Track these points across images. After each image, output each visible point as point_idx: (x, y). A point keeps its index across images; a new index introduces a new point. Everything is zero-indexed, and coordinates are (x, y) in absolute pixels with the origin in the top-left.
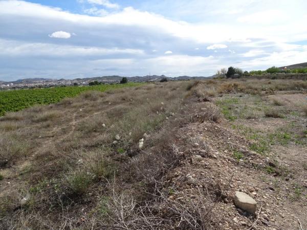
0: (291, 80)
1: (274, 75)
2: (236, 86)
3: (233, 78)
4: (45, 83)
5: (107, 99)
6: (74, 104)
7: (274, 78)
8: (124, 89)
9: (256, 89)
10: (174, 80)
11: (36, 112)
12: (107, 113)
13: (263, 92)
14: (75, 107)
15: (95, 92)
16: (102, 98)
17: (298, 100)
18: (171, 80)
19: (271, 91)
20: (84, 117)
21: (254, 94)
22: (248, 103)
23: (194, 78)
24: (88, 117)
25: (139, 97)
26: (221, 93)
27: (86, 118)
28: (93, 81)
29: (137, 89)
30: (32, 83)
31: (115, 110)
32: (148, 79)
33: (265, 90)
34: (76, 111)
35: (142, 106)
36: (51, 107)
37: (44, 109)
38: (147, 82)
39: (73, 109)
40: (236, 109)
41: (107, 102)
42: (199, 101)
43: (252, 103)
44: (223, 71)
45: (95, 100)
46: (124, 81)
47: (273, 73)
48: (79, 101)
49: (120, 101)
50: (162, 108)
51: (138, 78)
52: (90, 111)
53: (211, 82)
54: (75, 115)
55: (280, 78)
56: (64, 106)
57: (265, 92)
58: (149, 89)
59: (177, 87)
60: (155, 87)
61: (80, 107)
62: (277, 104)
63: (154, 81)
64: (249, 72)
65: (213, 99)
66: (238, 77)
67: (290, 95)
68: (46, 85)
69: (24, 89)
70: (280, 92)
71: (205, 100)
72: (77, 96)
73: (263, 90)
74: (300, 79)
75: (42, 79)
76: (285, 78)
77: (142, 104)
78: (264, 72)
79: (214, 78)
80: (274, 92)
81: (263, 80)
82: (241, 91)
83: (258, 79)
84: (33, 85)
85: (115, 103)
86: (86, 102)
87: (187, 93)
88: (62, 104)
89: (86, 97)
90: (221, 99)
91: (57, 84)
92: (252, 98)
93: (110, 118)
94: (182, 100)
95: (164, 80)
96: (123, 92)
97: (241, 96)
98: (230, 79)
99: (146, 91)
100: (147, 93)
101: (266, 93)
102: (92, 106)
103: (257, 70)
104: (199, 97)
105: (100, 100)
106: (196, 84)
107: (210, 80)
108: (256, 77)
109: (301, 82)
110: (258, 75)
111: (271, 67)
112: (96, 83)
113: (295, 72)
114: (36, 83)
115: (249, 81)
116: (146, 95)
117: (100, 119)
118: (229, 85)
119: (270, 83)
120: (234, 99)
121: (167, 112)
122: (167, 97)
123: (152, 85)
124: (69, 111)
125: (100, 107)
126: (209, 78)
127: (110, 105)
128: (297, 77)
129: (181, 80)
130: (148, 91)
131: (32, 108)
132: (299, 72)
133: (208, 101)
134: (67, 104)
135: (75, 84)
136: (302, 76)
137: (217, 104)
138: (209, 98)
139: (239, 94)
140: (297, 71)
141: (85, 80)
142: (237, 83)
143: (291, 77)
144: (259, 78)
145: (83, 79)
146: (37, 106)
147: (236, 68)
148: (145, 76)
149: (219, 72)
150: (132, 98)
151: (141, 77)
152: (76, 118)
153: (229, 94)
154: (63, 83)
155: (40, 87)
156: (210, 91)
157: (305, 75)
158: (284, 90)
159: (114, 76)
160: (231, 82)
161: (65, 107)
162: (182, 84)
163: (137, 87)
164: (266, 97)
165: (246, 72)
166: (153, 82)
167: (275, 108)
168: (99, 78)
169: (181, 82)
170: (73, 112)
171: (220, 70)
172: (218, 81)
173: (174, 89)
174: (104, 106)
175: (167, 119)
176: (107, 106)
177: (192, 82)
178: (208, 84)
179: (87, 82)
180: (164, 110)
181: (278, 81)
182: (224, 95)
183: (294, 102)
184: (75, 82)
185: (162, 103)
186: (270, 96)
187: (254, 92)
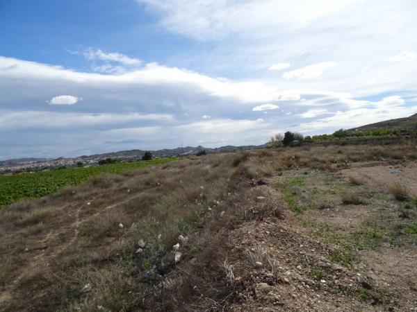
0: (365, 146)
1: (343, 140)
2: (297, 158)
3: (292, 146)
4: (35, 165)
5: (125, 185)
6: (80, 194)
7: (344, 144)
8: (148, 169)
9: (324, 162)
10: (215, 151)
11: (21, 209)
12: (125, 206)
13: (334, 166)
14: (79, 199)
15: (108, 175)
16: (117, 184)
17: (382, 175)
18: (211, 153)
19: (344, 165)
20: (92, 214)
21: (322, 169)
22: (315, 182)
23: (241, 148)
24: (98, 214)
25: (168, 180)
26: (280, 170)
27: (95, 215)
28: (105, 159)
29: (165, 168)
30: (15, 165)
31: (136, 200)
32: (180, 153)
33: (336, 163)
34: (79, 206)
35: (174, 193)
36: (44, 202)
37: (33, 204)
38: (179, 156)
39: (77, 203)
40: (303, 194)
41: (126, 189)
42: (253, 185)
43: (322, 183)
44: (278, 137)
45: (107, 187)
46: (147, 156)
47: (342, 137)
48: (85, 191)
49: (143, 186)
50: (201, 195)
51: (167, 151)
52: (101, 203)
53: (264, 154)
54: (79, 211)
55: (352, 144)
56: (63, 198)
57: (336, 165)
58: (182, 167)
59: (220, 162)
60: (191, 164)
61: (86, 198)
62: (354, 183)
63: (188, 155)
64: (311, 137)
65: (270, 180)
66: (299, 145)
67: (369, 169)
68: (37, 168)
69: (6, 175)
70: (355, 164)
71: (261, 183)
72: (82, 182)
73: (332, 162)
74: (376, 144)
75: (32, 159)
76: (357, 143)
77: (173, 189)
78: (330, 136)
79: (268, 148)
80: (348, 164)
81: (331, 147)
82: (305, 165)
83: (324, 145)
84: (18, 168)
85: (135, 190)
86: (95, 190)
87: (233, 170)
88: (60, 196)
89: (95, 183)
90: (281, 180)
91: (53, 165)
92: (321, 176)
93: (128, 213)
94: (228, 180)
95: (202, 152)
96: (146, 173)
97: (306, 174)
98: (287, 148)
99: (178, 170)
100: (179, 173)
101: (338, 166)
102: (104, 197)
103: (322, 134)
104: (251, 179)
105: (115, 186)
106: (245, 157)
107: (263, 150)
108: (321, 143)
109: (379, 148)
110: (323, 140)
111: (338, 130)
112: (109, 161)
113: (369, 135)
114: (23, 165)
115: (313, 150)
116: (179, 176)
117: (115, 215)
118: (289, 158)
119: (340, 152)
120: (297, 178)
121: (209, 200)
122: (208, 177)
123: (186, 161)
124: (70, 206)
125: (115, 198)
126: (260, 147)
127: (129, 193)
128: (372, 142)
129: (224, 152)
130: (181, 169)
131: (16, 204)
132: (374, 134)
133: (264, 184)
134: (68, 195)
135: (80, 164)
136: (378, 139)
137: (277, 186)
138: (265, 179)
139: (304, 170)
140: (371, 133)
141: (92, 157)
142: (299, 154)
143: (365, 142)
144: (326, 145)
145: (91, 156)
146: (22, 202)
147: (295, 133)
148: (176, 147)
149: (273, 139)
150: (160, 182)
151: (171, 150)
152: (81, 216)
153: (291, 171)
154: (62, 163)
155: (28, 170)
156: (264, 169)
157: (382, 139)
158: (359, 160)
159: (134, 151)
160: (289, 152)
161: (64, 200)
162: (226, 157)
163: (165, 164)
164: (339, 172)
165: (308, 138)
166: (187, 156)
167: (353, 191)
168: (113, 154)
169: (225, 154)
170: (76, 208)
171: (274, 137)
172: (273, 152)
173: (216, 165)
174: (120, 196)
175: (210, 211)
176: (124, 194)
177: (239, 155)
178: (260, 156)
179: (96, 160)
180: (204, 198)
181: (351, 148)
182: (284, 172)
183: (376, 179)
184: (78, 161)
185: (202, 187)
186: (343, 171)
187: (322, 166)
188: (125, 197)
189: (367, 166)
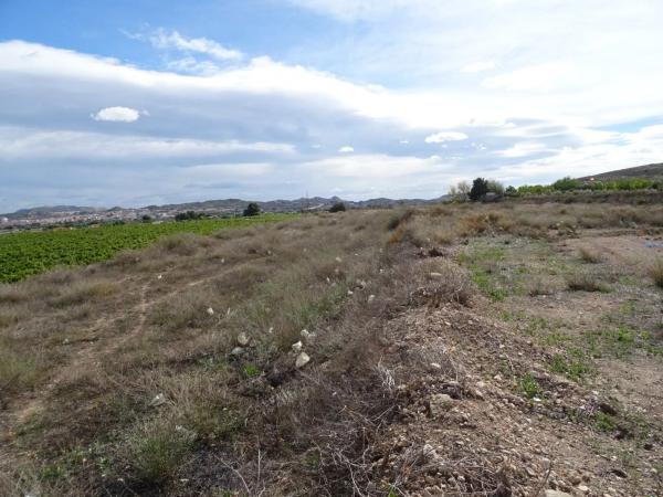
0: (605, 205)
1: (569, 194)
2: (493, 219)
3: (484, 202)
4: (78, 218)
5: (217, 251)
6: (146, 263)
7: (570, 201)
8: (251, 229)
9: (537, 227)
10: (360, 206)
11: (57, 282)
12: (217, 283)
13: (553, 233)
14: (145, 269)
15: (189, 235)
16: (205, 250)
17: (634, 249)
18: (353, 208)
19: (570, 231)
20: (165, 293)
21: (534, 237)
22: (522, 257)
23: (401, 202)
24: (175, 293)
25: (284, 247)
26: (465, 235)
27: (170, 295)
28: (185, 211)
29: (280, 228)
30: (46, 216)
31: (235, 275)
32: (303, 207)
33: (556, 228)
34: (146, 280)
35: (294, 266)
36: (93, 271)
37: (76, 275)
38: (302, 212)
39: (142, 276)
40: (503, 273)
41: (218, 257)
42: (421, 255)
43: (533, 257)
44: (462, 187)
45: (189, 253)
46: (252, 210)
47: (567, 190)
48: (154, 258)
49: (245, 255)
50: (337, 271)
51: (283, 203)
52: (179, 278)
53: (439, 212)
54: (145, 287)
55: (583, 201)
56: (121, 268)
57: (557, 232)
58: (308, 227)
59: (367, 223)
60: (321, 224)
61: (157, 270)
62: (587, 259)
63: (316, 210)
64: (516, 188)
65: (450, 250)
66: (495, 200)
67: (608, 239)
68: (80, 221)
69: (33, 231)
70: (588, 231)
71: (434, 253)
72: (151, 244)
73: (551, 227)
74: (623, 203)
75: (73, 208)
76: (590, 200)
77: (293, 261)
78: (548, 187)
79: (445, 203)
80: (577, 232)
81: (548, 205)
82: (507, 230)
83: (536, 203)
84: (51, 221)
85: (234, 261)
86: (170, 258)
87: (390, 235)
88: (117, 264)
89: (171, 247)
90: (467, 250)
91: (105, 218)
92: (532, 246)
93: (223, 294)
94: (381, 250)
95: (338, 207)
96: (249, 234)
97: (507, 243)
98: (478, 203)
99: (300, 232)
100: (301, 237)
101: (561, 234)
102: (184, 268)
103: (534, 185)
104: (419, 246)
105: (200, 254)
106: (409, 215)
107: (437, 206)
108: (533, 199)
109: (629, 208)
110: (535, 195)
111: (562, 178)
112: (191, 216)
113: (612, 188)
114: (59, 216)
115: (519, 208)
116: (302, 241)
117: (202, 296)
118: (480, 219)
119: (563, 212)
120: (492, 249)
121: (349, 279)
122: (347, 244)
123: (312, 219)
124: (131, 280)
125: (200, 270)
126: (433, 202)
127: (225, 264)
128: (617, 199)
129: (374, 208)
130: (305, 232)
131: (49, 274)
132: (621, 188)
133: (441, 255)
134: (128, 264)
135: (146, 218)
136: (628, 196)
137: (461, 260)
138: (441, 248)
139: (504, 237)
140: (615, 185)
141: (165, 208)
142: (496, 213)
143: (606, 198)
144: (540, 201)
145: (164, 207)
146: (60, 270)
147: (490, 181)
148: (297, 198)
149: (453, 190)
150: (271, 249)
151: (289, 202)
152: (149, 295)
153: (483, 238)
154: (119, 215)
155: (68, 225)
156: (440, 233)
157: (633, 195)
158: (595, 226)
159: (231, 200)
160: (482, 210)
161: (123, 271)
162: (377, 215)
163: (281, 223)
164: (561, 243)
165: (511, 189)
166: (315, 212)
167: (586, 270)
168: (198, 205)
169: (375, 211)
170: (140, 283)
171: (456, 186)
172: (455, 210)
173: (361, 228)
174: (210, 268)
175: (350, 295)
176: (216, 266)
177: (398, 212)
178: (433, 215)
179: (172, 214)
180: (341, 276)
181: (580, 208)
182: (471, 240)
183: (623, 255)
184: (144, 213)
185: (338, 259)
186: (568, 241)
187: (534, 233)
188: (217, 270)
189: (608, 235)
